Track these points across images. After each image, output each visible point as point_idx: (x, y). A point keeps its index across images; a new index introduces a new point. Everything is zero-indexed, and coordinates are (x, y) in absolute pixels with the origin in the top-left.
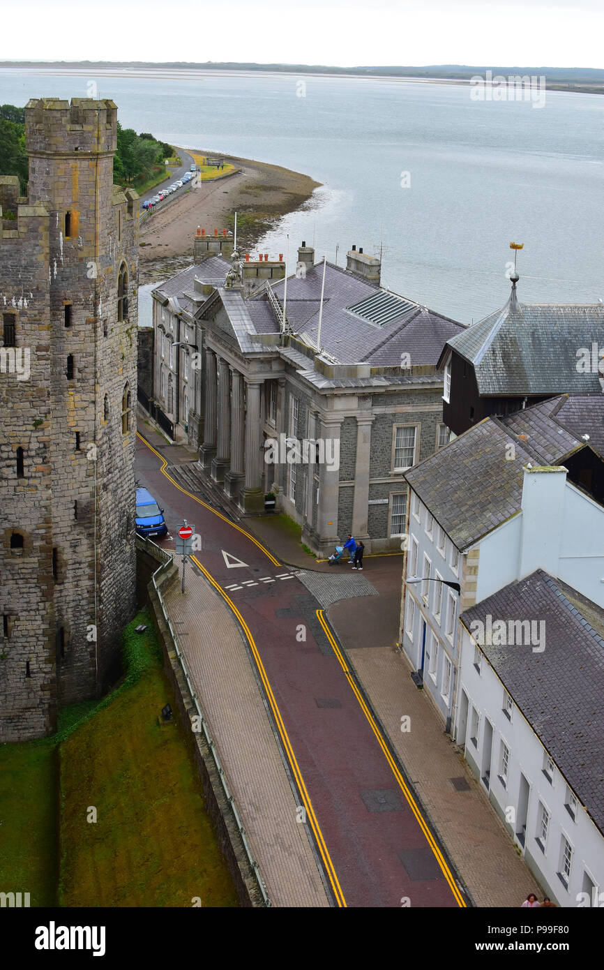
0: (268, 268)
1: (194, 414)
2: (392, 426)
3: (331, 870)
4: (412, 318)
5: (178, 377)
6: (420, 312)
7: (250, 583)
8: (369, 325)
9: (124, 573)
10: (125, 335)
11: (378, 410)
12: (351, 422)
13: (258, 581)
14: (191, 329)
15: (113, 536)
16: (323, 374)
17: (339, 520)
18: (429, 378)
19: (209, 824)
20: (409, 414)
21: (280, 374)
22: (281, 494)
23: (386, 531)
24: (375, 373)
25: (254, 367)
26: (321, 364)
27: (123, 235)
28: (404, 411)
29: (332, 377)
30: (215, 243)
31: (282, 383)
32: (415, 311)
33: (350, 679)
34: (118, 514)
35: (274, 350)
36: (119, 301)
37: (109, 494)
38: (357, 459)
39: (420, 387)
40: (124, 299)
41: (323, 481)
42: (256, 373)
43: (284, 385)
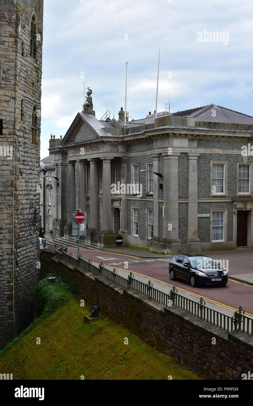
1: (57, 220)
2: (209, 163)
5: (44, 206)
6: (212, 106)
10: (34, 69)
12: (184, 157)
13: (131, 262)
15: (25, 217)
16: (163, 125)
17: (179, 227)
20: (220, 155)
21: (124, 154)
22: (126, 234)
23: (209, 238)
24: (198, 124)
25: (107, 149)
26: (161, 120)
28: (216, 153)
33: (244, 284)
34: (28, 201)
36: (31, 41)
37: (24, 181)
40: (34, 43)
42: (109, 152)
43: (126, 161)
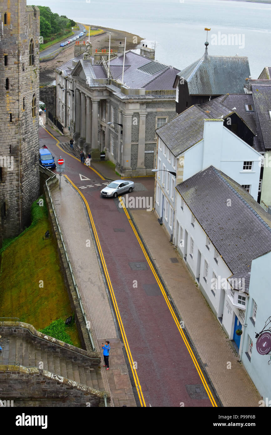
0: (106, 56)
1: (72, 121)
2: (155, 118)
3: (112, 291)
4: (166, 71)
5: (66, 106)
6: (169, 68)
7: (90, 186)
8: (147, 75)
9: (34, 181)
10: (33, 72)
11: (149, 110)
12: (136, 115)
13: (94, 185)
14: (71, 83)
15: (28, 163)
16: (124, 93)
17: (131, 160)
18: (172, 96)
19: (61, 276)
20: (164, 112)
21: (107, 97)
22: (108, 152)
23: (153, 166)
24: (147, 93)
25: (95, 94)
26: (123, 89)
27: (31, 26)
28: (161, 111)
29: (128, 94)
30: (84, 48)
31: (108, 101)
32: (167, 68)
33: (130, 222)
34: (30, 153)
35: (104, 86)
36: (30, 56)
37: (26, 143)
38: (139, 132)
39: (168, 100)
40: (33, 56)
41: (124, 142)
42: (96, 96)
43: (109, 102)
